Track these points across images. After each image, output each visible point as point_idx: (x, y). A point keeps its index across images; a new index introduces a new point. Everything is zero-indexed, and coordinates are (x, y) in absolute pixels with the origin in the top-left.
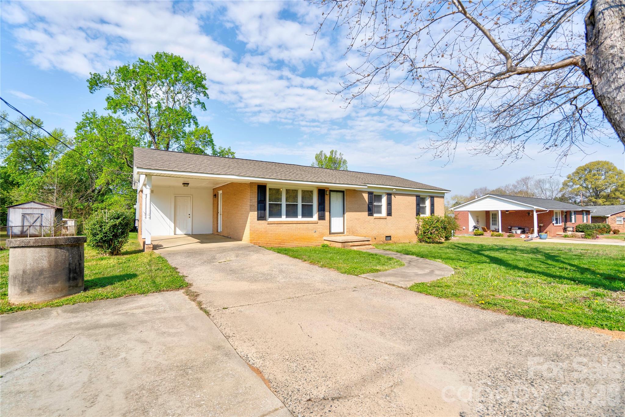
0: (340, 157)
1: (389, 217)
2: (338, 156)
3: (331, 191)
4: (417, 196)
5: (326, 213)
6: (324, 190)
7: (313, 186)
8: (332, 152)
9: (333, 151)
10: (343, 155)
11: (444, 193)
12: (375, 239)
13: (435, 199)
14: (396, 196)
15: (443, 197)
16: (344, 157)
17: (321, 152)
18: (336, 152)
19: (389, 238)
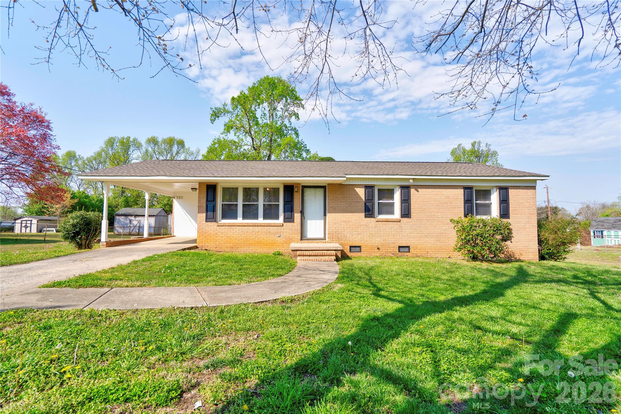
0: (487, 149)
1: (405, 220)
2: (483, 147)
3: (304, 187)
4: (465, 188)
5: (295, 214)
6: (293, 186)
7: (277, 182)
8: (473, 145)
9: (475, 142)
10: (490, 145)
11: (536, 180)
12: (378, 249)
13: (510, 190)
14: (419, 190)
15: (534, 188)
16: (493, 148)
17: (459, 145)
18: (479, 143)
19: (407, 249)
